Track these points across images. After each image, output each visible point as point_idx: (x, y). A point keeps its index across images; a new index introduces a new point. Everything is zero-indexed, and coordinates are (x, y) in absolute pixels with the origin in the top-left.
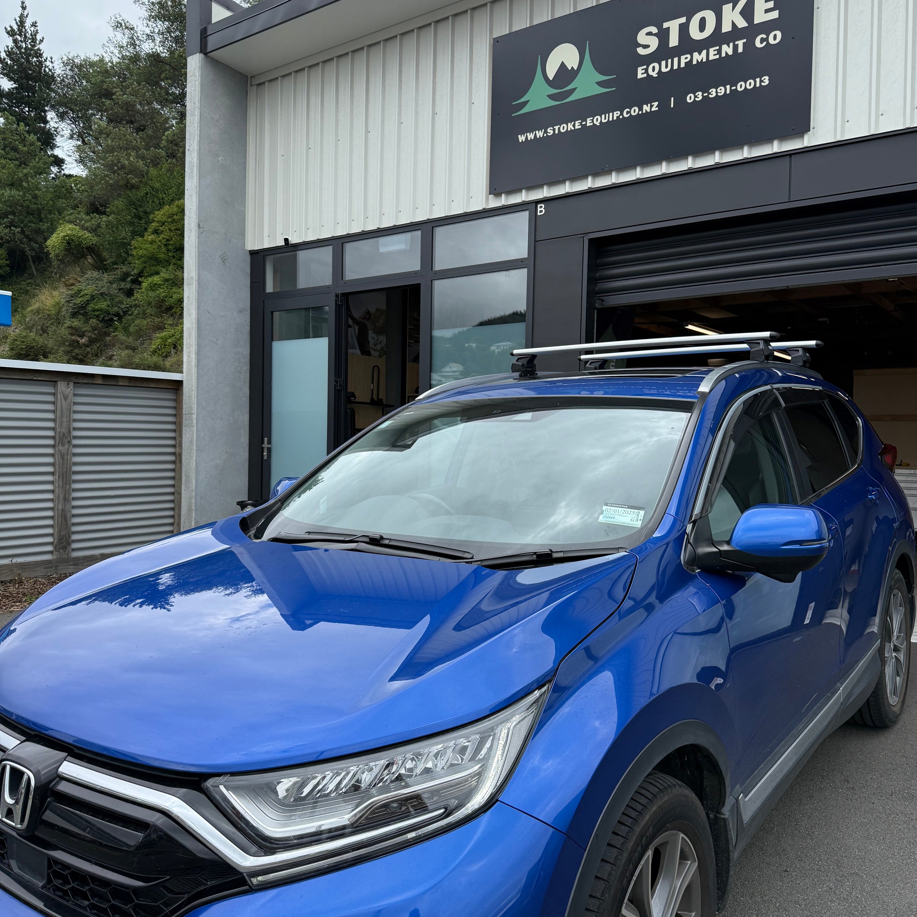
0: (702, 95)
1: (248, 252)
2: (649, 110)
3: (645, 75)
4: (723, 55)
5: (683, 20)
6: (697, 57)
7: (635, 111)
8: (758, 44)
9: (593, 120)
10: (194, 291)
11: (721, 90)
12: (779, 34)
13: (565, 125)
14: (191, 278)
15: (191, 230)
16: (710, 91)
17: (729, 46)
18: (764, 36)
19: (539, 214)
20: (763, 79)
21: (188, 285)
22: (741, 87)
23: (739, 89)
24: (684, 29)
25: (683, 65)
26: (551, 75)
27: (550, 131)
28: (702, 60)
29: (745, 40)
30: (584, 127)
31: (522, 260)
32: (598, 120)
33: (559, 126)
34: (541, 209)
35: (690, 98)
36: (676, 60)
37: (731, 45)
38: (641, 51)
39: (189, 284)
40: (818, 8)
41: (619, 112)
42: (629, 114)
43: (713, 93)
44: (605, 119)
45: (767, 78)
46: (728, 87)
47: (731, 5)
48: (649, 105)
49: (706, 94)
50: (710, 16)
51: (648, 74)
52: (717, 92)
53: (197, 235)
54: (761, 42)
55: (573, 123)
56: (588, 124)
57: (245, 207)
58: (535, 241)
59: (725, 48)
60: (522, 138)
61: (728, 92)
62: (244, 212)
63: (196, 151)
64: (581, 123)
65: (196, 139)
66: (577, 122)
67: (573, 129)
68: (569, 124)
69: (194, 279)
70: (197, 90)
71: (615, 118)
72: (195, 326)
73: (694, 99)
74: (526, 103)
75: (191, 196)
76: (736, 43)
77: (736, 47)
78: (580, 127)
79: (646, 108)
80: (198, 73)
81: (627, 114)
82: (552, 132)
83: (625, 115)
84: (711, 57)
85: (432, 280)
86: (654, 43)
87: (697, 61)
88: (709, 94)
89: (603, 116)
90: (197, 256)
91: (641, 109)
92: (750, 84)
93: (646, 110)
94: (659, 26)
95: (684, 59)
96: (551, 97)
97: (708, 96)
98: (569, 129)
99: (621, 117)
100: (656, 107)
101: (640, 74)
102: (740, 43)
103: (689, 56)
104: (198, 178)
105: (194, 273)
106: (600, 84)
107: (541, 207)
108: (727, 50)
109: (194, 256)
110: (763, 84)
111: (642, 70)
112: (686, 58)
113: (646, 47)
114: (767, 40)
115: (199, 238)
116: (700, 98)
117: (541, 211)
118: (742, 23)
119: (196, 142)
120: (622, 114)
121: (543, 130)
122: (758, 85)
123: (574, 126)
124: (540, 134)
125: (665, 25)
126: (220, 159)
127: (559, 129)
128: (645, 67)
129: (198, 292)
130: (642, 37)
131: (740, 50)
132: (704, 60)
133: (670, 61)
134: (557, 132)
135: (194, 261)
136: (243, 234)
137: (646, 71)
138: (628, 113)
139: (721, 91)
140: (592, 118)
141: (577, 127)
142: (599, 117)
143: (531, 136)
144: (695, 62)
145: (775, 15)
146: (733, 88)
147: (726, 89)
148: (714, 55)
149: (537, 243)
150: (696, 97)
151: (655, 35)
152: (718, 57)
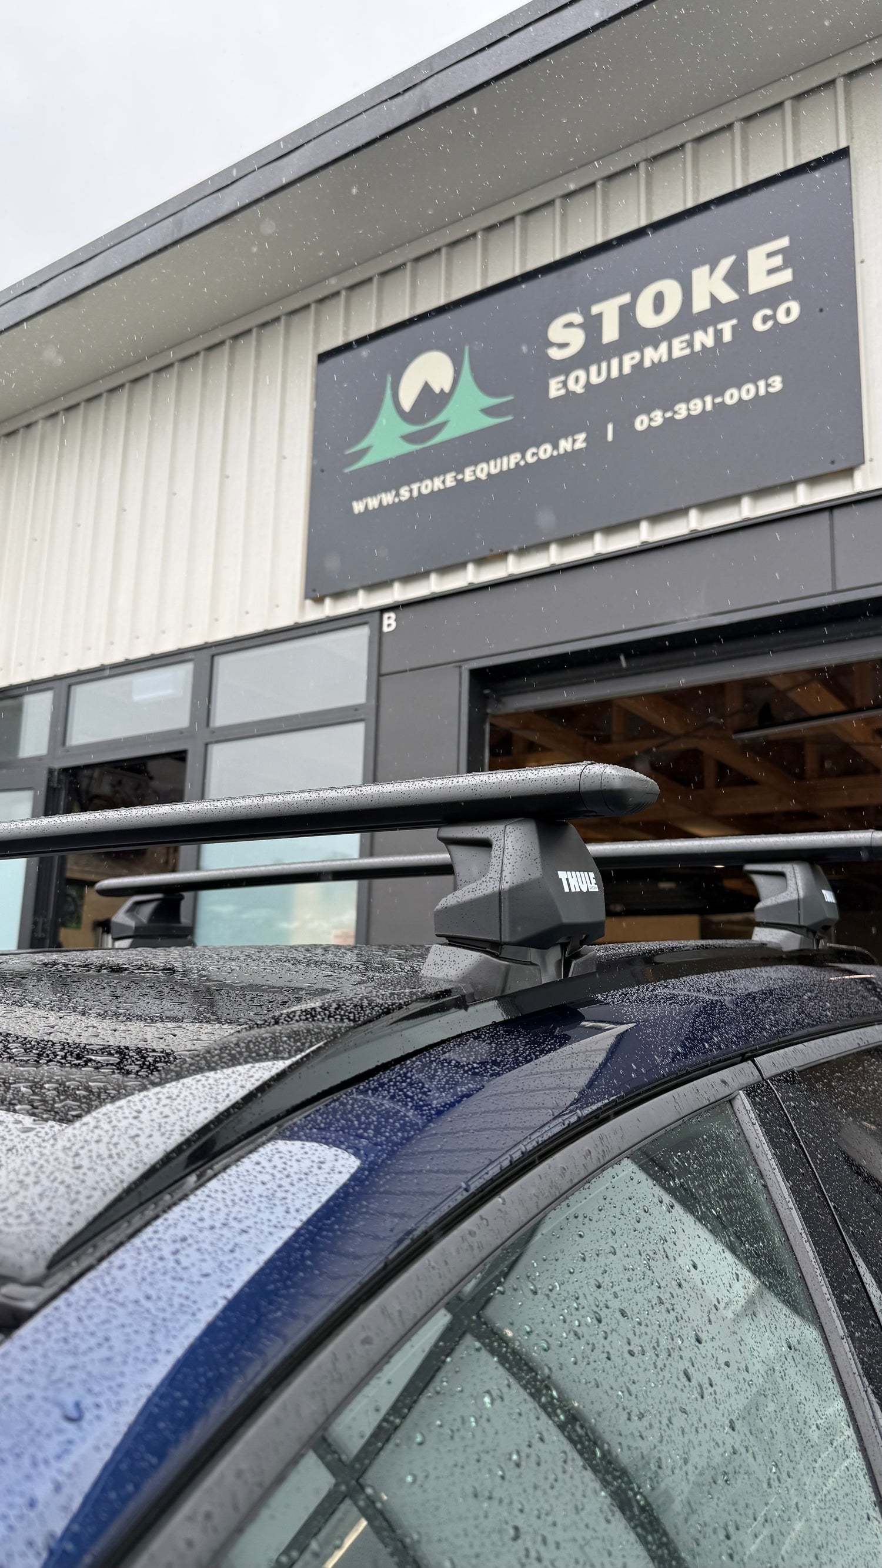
0: (663, 416)
2: (569, 449)
3: (563, 392)
4: (698, 348)
5: (626, 298)
6: (652, 355)
7: (546, 451)
8: (758, 325)
9: (475, 471)
11: (695, 404)
12: (795, 307)
13: (429, 482)
16: (677, 409)
17: (706, 333)
18: (768, 312)
19: (386, 629)
20: (770, 381)
22: (731, 397)
23: (729, 401)
24: (627, 313)
25: (627, 370)
26: (407, 403)
27: (404, 493)
28: (660, 359)
29: (734, 322)
30: (460, 483)
31: (356, 708)
32: (483, 471)
33: (419, 484)
34: (390, 622)
35: (641, 423)
36: (615, 362)
37: (711, 330)
38: (555, 354)
40: (862, 262)
41: (518, 456)
42: (536, 458)
43: (681, 411)
44: (496, 467)
45: (778, 379)
46: (708, 399)
47: (706, 268)
48: (570, 439)
49: (669, 414)
50: (672, 290)
51: (567, 390)
52: (688, 409)
54: (764, 323)
55: (442, 478)
56: (467, 479)
58: (379, 675)
59: (699, 336)
60: (358, 507)
61: (709, 408)
64: (455, 477)
66: (448, 476)
67: (442, 487)
68: (436, 480)
71: (512, 466)
73: (649, 425)
74: (365, 451)
76: (720, 327)
77: (718, 334)
78: (454, 484)
79: (565, 445)
81: (533, 457)
82: (407, 495)
83: (530, 459)
84: (677, 353)
85: (208, 745)
86: (577, 340)
87: (652, 361)
88: (675, 412)
89: (492, 463)
91: (556, 447)
92: (747, 392)
93: (565, 449)
94: (586, 313)
95: (629, 361)
96: (407, 438)
97: (672, 418)
98: (436, 489)
99: (522, 463)
100: (583, 442)
101: (555, 390)
102: (727, 328)
103: (637, 355)
106: (488, 411)
107: (389, 618)
108: (704, 339)
110: (771, 390)
111: (558, 383)
112: (633, 358)
113: (563, 346)
114: (774, 317)
116: (659, 421)
117: (389, 625)
118: (727, 295)
120: (523, 457)
121: (393, 492)
122: (762, 392)
123: (444, 482)
124: (388, 498)
125: (595, 310)
127: (419, 488)
128: (562, 378)
130: (556, 331)
131: (727, 337)
132: (665, 359)
133: (604, 365)
134: (415, 494)
137: (565, 384)
138: (534, 455)
139: (696, 406)
140: (473, 468)
141: (448, 484)
142: (485, 465)
143: (373, 503)
144: (647, 364)
145: (786, 276)
146: (718, 400)
147: (704, 403)
148: (682, 349)
149: (382, 679)
150: (651, 420)
151: (580, 326)
152: (687, 351)
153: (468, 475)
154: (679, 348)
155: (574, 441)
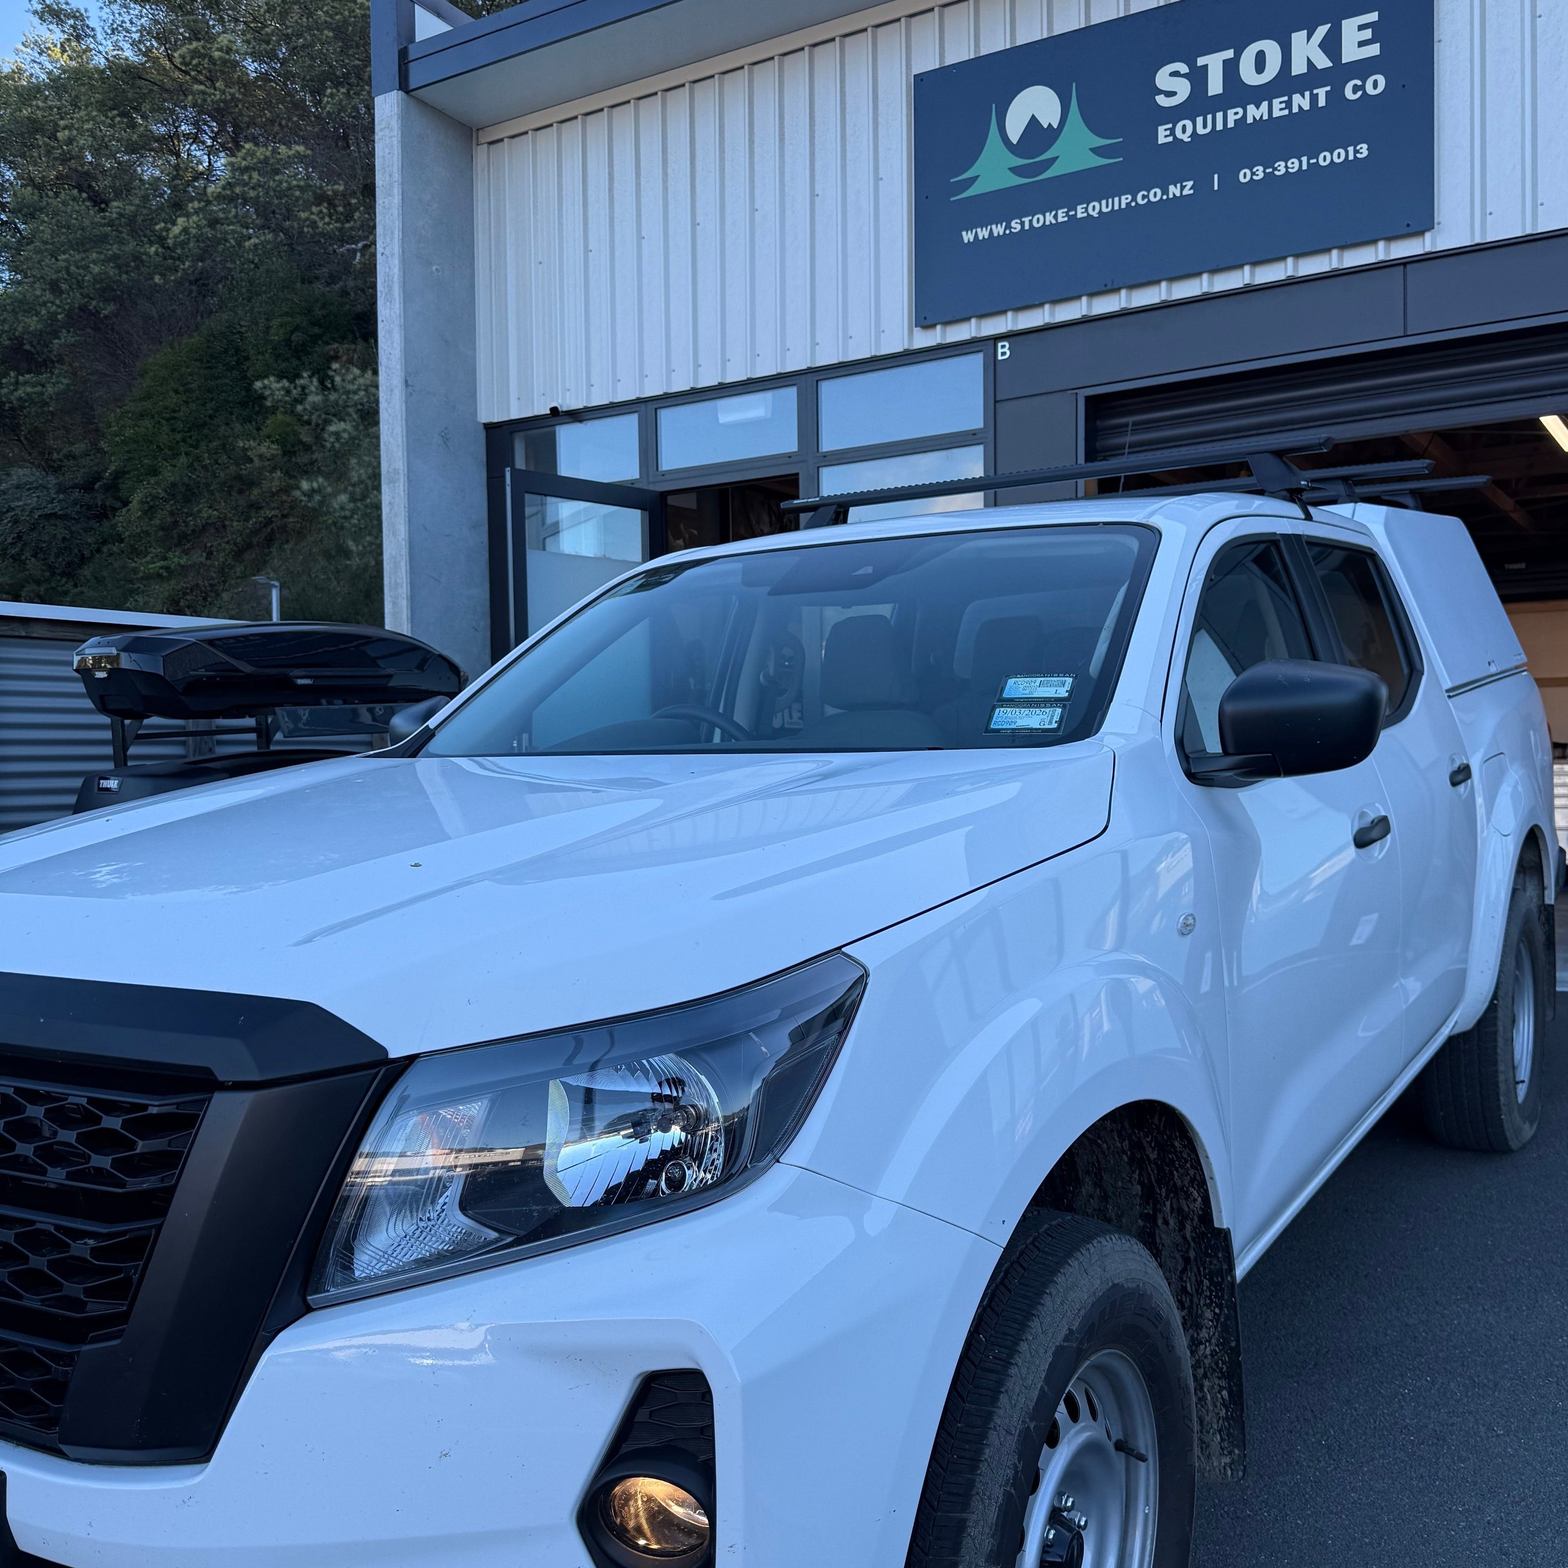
0: (1264, 171)
1: (482, 427)
2: (1178, 194)
3: (1170, 139)
4: (1295, 110)
5: (1229, 54)
6: (1253, 113)
7: (1156, 195)
8: (1349, 94)
9: (1086, 209)
10: (402, 493)
11: (1293, 163)
12: (1381, 80)
13: (1041, 217)
14: (396, 471)
15: (392, 390)
16: (1276, 165)
17: (1303, 97)
18: (1358, 82)
19: (1000, 358)
20: (1358, 148)
21: (390, 483)
22: (1324, 159)
23: (1322, 163)
24: (1231, 68)
25: (1231, 124)
26: (1014, 137)
27: (1016, 226)
28: (1262, 116)
29: (1328, 88)
30: (1072, 219)
31: (974, 433)
32: (1095, 209)
33: (1030, 218)
34: (1004, 350)
35: (1244, 176)
36: (1220, 115)
37: (1307, 94)
38: (1161, 100)
39: (392, 481)
40: (1439, 41)
41: (1130, 197)
42: (1146, 200)
43: (1281, 168)
44: (1107, 206)
45: (1365, 146)
46: (1304, 159)
47: (1304, 33)
48: (1179, 185)
49: (1269, 170)
50: (1272, 49)
51: (1175, 137)
52: (1286, 167)
53: (404, 398)
54: (1354, 92)
55: (1054, 213)
56: (1079, 215)
57: (475, 349)
58: (996, 402)
59: (1297, 99)
60: (968, 237)
61: (1305, 167)
62: (474, 358)
63: (396, 256)
64: (1067, 213)
65: (396, 236)
66: (1060, 212)
67: (1054, 222)
68: (1047, 214)
69: (401, 472)
70: (396, 152)
71: (1123, 206)
72: (405, 551)
73: (1252, 178)
74: (972, 180)
75: (390, 332)
76: (1315, 91)
77: (1314, 99)
78: (1066, 219)
79: (1174, 190)
80: (395, 124)
81: (1143, 199)
82: (1019, 227)
83: (1140, 201)
84: (1276, 113)
85: (818, 468)
86: (1183, 89)
87: (1254, 118)
88: (1275, 169)
89: (1104, 202)
90: (404, 434)
91: (1165, 191)
92: (1339, 156)
93: (1174, 195)
94: (1191, 64)
95: (1234, 114)
96: (1015, 170)
97: (1272, 173)
98: (1048, 223)
99: (1133, 204)
100: (1191, 189)
101: (1163, 136)
102: (1322, 93)
103: (1240, 110)
104: (402, 301)
105: (401, 462)
106: (1096, 151)
107: (1003, 347)
108: (1300, 102)
109: (400, 432)
110: (1359, 156)
111: (1166, 130)
112: (1236, 113)
113: (1171, 94)
114: (1362, 88)
115: (406, 402)
116: (1261, 175)
117: (1003, 354)
118: (1323, 62)
119: (396, 240)
120: (1134, 199)
121: (1004, 224)
122: (1351, 157)
123: (1056, 217)
124: (998, 230)
125: (1201, 61)
126: (434, 268)
127: (1031, 221)
128: (1170, 126)
129: (409, 494)
130: (1163, 79)
131: (1322, 102)
132: (1265, 117)
133: (1209, 117)
134: (1027, 227)
135: (400, 443)
136: (473, 395)
137: (1172, 132)
138: (1144, 197)
139: (1294, 165)
140: (1085, 206)
141: (1060, 220)
142: (1097, 204)
143: (983, 233)
144: (1250, 120)
145: (1374, 50)
146: (1313, 161)
147: (1301, 162)
148: (1281, 109)
149: (998, 405)
150: (1253, 174)
151: (1185, 76)
152: (1286, 112)
153: (1080, 213)
154: (1278, 109)
155: (1183, 188)
